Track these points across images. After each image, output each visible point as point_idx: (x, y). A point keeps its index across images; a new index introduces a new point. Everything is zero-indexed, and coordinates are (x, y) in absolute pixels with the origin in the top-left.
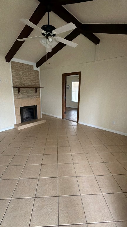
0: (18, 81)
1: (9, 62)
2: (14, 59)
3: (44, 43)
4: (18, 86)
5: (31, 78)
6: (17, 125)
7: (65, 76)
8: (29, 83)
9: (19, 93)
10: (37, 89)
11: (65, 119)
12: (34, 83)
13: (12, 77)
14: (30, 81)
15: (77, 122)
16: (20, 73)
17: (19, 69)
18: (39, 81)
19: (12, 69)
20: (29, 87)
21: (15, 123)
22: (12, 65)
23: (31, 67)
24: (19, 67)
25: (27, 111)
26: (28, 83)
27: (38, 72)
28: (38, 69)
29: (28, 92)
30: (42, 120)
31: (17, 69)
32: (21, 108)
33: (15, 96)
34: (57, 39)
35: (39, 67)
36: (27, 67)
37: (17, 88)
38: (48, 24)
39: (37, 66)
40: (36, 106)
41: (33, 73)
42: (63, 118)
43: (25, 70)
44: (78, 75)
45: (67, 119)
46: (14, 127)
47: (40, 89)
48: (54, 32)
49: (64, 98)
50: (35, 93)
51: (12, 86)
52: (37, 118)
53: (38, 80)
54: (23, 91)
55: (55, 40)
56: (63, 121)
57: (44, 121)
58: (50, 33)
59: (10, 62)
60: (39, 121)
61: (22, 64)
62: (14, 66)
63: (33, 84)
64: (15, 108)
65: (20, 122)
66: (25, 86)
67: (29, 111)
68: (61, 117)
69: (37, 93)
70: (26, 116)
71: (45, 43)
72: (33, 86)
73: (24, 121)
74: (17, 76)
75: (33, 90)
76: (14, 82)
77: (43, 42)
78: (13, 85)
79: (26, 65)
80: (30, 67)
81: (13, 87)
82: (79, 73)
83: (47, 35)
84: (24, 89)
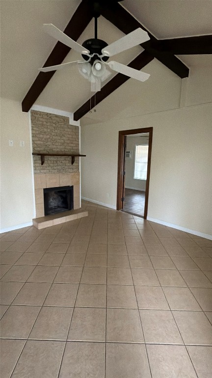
0: (42, 143)
1: (27, 111)
2: (36, 107)
3: (86, 74)
4: (41, 152)
5: (64, 138)
6: (38, 220)
7: (123, 135)
8: (62, 147)
9: (42, 163)
10: (73, 157)
11: (122, 211)
12: (70, 147)
13: (33, 137)
14: (63, 144)
15: (145, 217)
16: (45, 130)
17: (45, 123)
18: (78, 144)
19: (32, 122)
20: (61, 153)
21: (35, 217)
22: (32, 116)
23: (66, 120)
24: (44, 120)
25: (55, 196)
26: (59, 147)
27: (76, 128)
28: (77, 123)
29: (58, 162)
30: (82, 211)
31: (41, 123)
32: (45, 190)
33: (35, 169)
34: (110, 66)
35: (79, 120)
36: (58, 119)
37: (40, 156)
38: (94, 37)
39: (76, 119)
40: (72, 187)
41: (69, 130)
42: (118, 208)
43: (54, 125)
44: (148, 134)
45: (125, 212)
46: (31, 224)
47: (80, 157)
48: (105, 52)
49: (122, 173)
50: (71, 164)
51: (32, 152)
52: (73, 207)
53: (77, 142)
54: (51, 161)
55: (108, 68)
56: (118, 215)
57: (85, 214)
58: (98, 54)
59: (30, 111)
60: (75, 213)
61: (50, 114)
62: (36, 119)
63: (68, 149)
64: (35, 189)
65: (44, 215)
66: (54, 153)
67: (60, 196)
68: (115, 208)
69: (74, 164)
70: (53, 203)
71: (89, 73)
72: (66, 153)
73: (49, 212)
74: (41, 136)
75: (66, 159)
76: (36, 146)
77: (84, 71)
78: (33, 150)
79: (56, 116)
80: (64, 120)
81: (33, 154)
82: (150, 130)
83: (92, 58)
84: (52, 158)
